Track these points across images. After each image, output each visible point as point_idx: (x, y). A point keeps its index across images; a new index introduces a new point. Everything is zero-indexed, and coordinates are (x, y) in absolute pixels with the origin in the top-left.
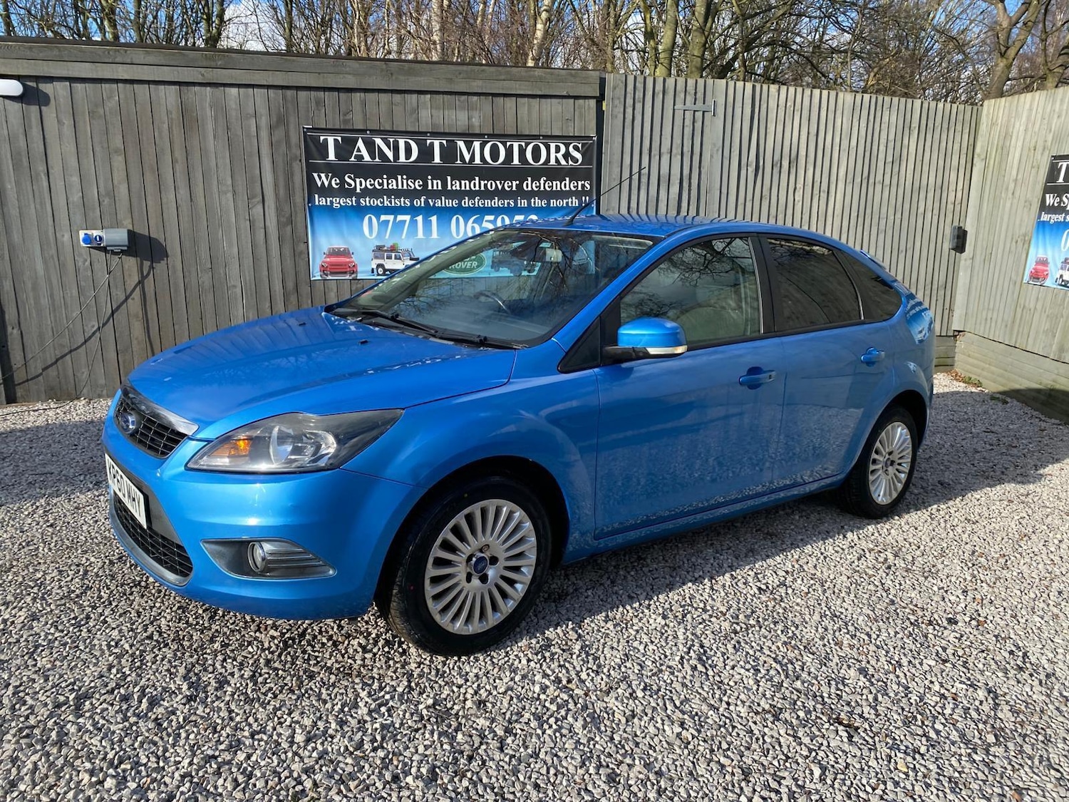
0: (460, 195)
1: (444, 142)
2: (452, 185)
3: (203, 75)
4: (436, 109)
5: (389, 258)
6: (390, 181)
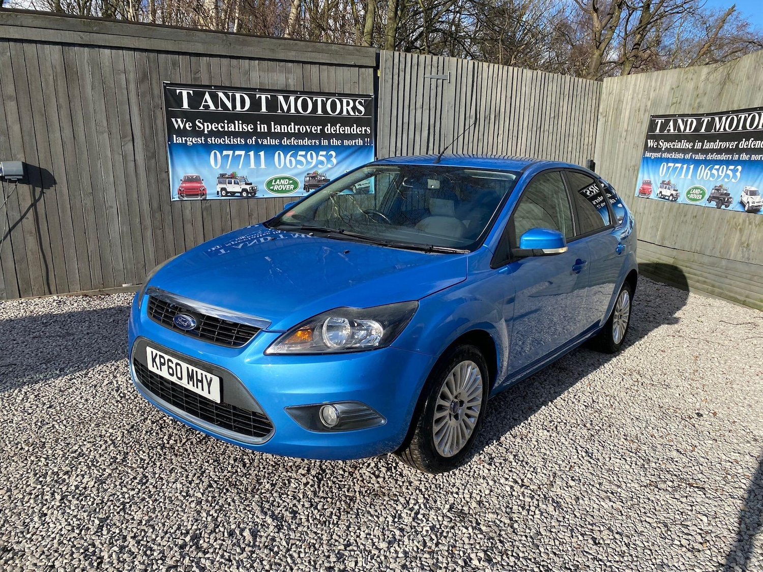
0: (280, 136)
1: (269, 96)
2: (275, 129)
3: (82, 38)
4: (262, 71)
5: (230, 183)
6: (229, 125)
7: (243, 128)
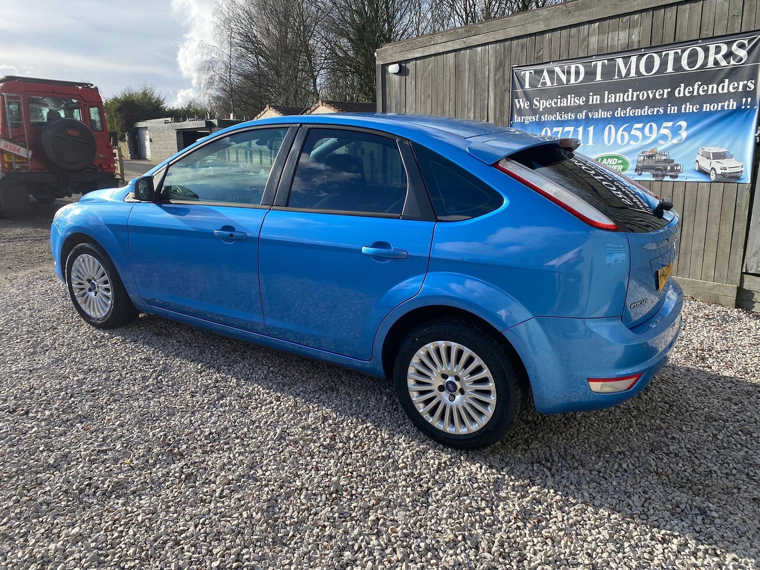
0: (613, 107)
1: (606, 62)
2: (608, 98)
3: (466, 43)
4: (602, 34)
6: (562, 100)
7: (574, 102)
